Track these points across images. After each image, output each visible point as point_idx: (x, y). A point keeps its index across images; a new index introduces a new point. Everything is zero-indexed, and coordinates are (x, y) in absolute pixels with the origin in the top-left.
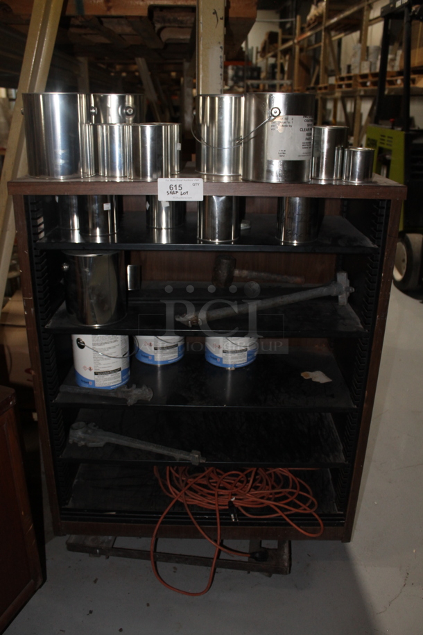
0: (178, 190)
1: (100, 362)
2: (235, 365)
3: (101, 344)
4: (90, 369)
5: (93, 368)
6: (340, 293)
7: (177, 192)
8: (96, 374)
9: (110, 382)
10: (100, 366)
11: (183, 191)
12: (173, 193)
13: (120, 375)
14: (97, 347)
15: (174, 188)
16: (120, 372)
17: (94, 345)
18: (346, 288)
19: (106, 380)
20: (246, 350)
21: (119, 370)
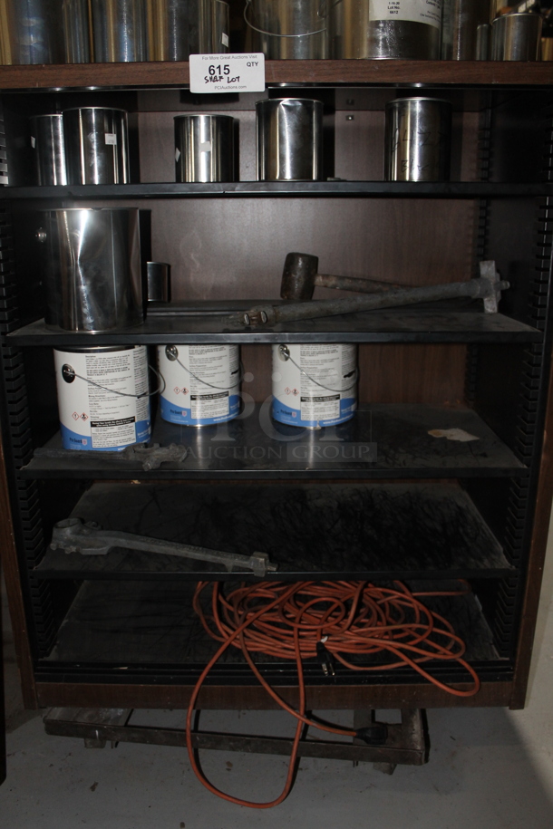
0: (222, 74)
1: (100, 403)
2: (321, 422)
3: (101, 373)
4: (84, 417)
5: (88, 414)
6: (487, 294)
7: (221, 78)
8: (93, 425)
9: (117, 439)
10: (99, 411)
11: (231, 76)
12: (214, 80)
13: (134, 429)
14: (95, 378)
15: (217, 71)
16: (133, 424)
17: (89, 373)
18: (496, 284)
19: (110, 435)
20: (338, 397)
21: (132, 419)
